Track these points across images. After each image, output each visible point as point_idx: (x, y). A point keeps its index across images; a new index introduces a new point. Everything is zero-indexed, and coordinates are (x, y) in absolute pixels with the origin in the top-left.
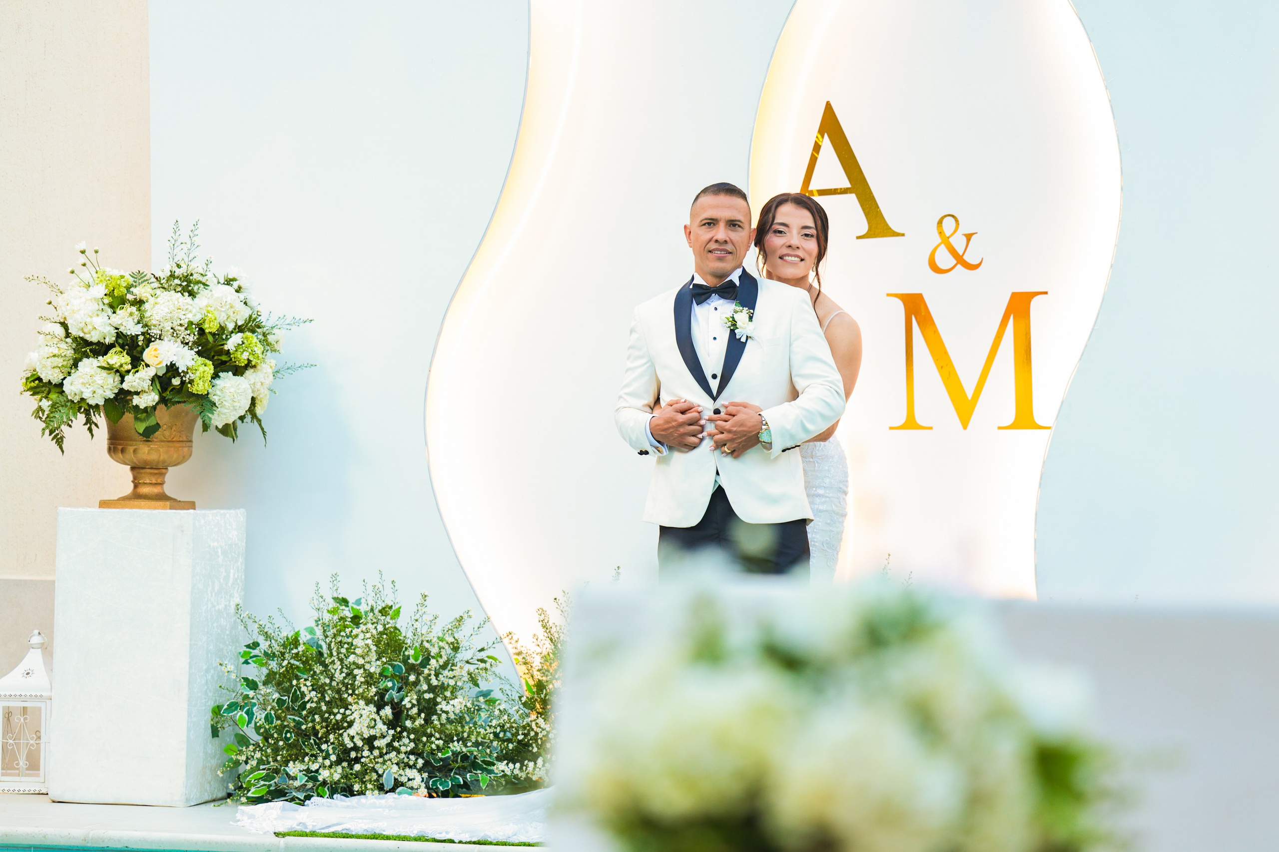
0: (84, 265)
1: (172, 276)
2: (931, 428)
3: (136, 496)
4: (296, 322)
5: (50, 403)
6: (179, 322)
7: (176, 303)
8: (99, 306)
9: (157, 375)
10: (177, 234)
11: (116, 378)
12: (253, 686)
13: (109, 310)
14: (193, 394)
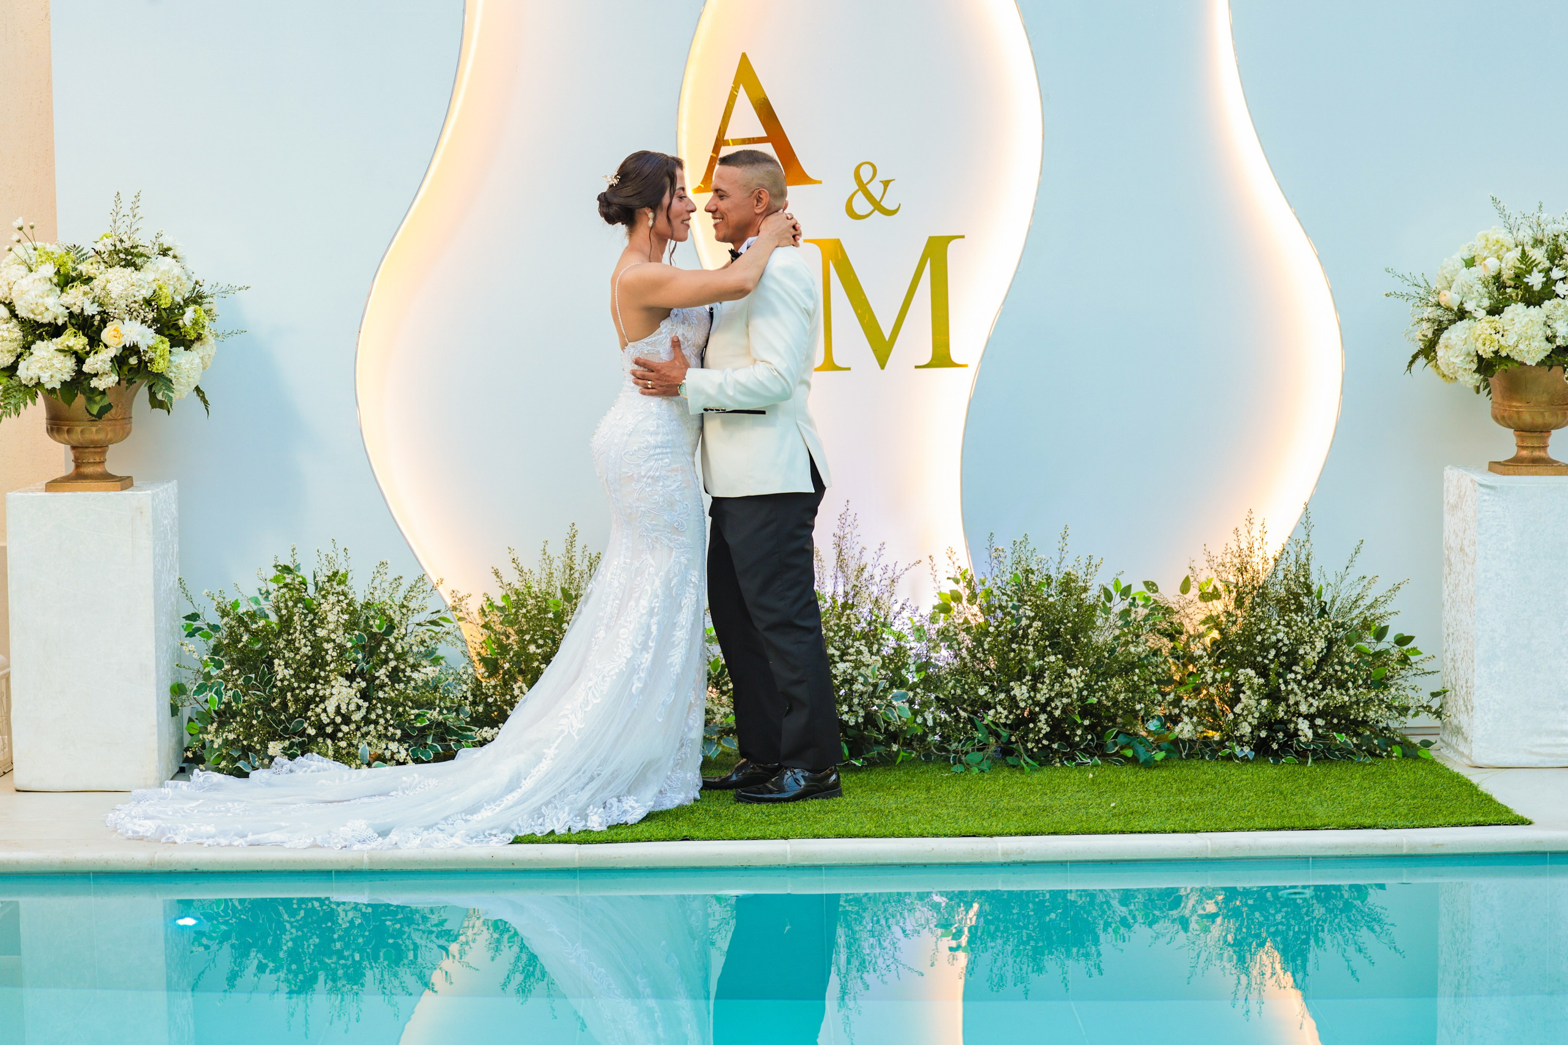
0: (19, 241)
1: (116, 251)
2: (849, 369)
3: (81, 476)
4: (230, 290)
6: (133, 299)
7: (129, 279)
8: (48, 286)
9: (115, 356)
10: (119, 207)
11: (74, 360)
12: (219, 665)
13: (58, 289)
14: (150, 372)
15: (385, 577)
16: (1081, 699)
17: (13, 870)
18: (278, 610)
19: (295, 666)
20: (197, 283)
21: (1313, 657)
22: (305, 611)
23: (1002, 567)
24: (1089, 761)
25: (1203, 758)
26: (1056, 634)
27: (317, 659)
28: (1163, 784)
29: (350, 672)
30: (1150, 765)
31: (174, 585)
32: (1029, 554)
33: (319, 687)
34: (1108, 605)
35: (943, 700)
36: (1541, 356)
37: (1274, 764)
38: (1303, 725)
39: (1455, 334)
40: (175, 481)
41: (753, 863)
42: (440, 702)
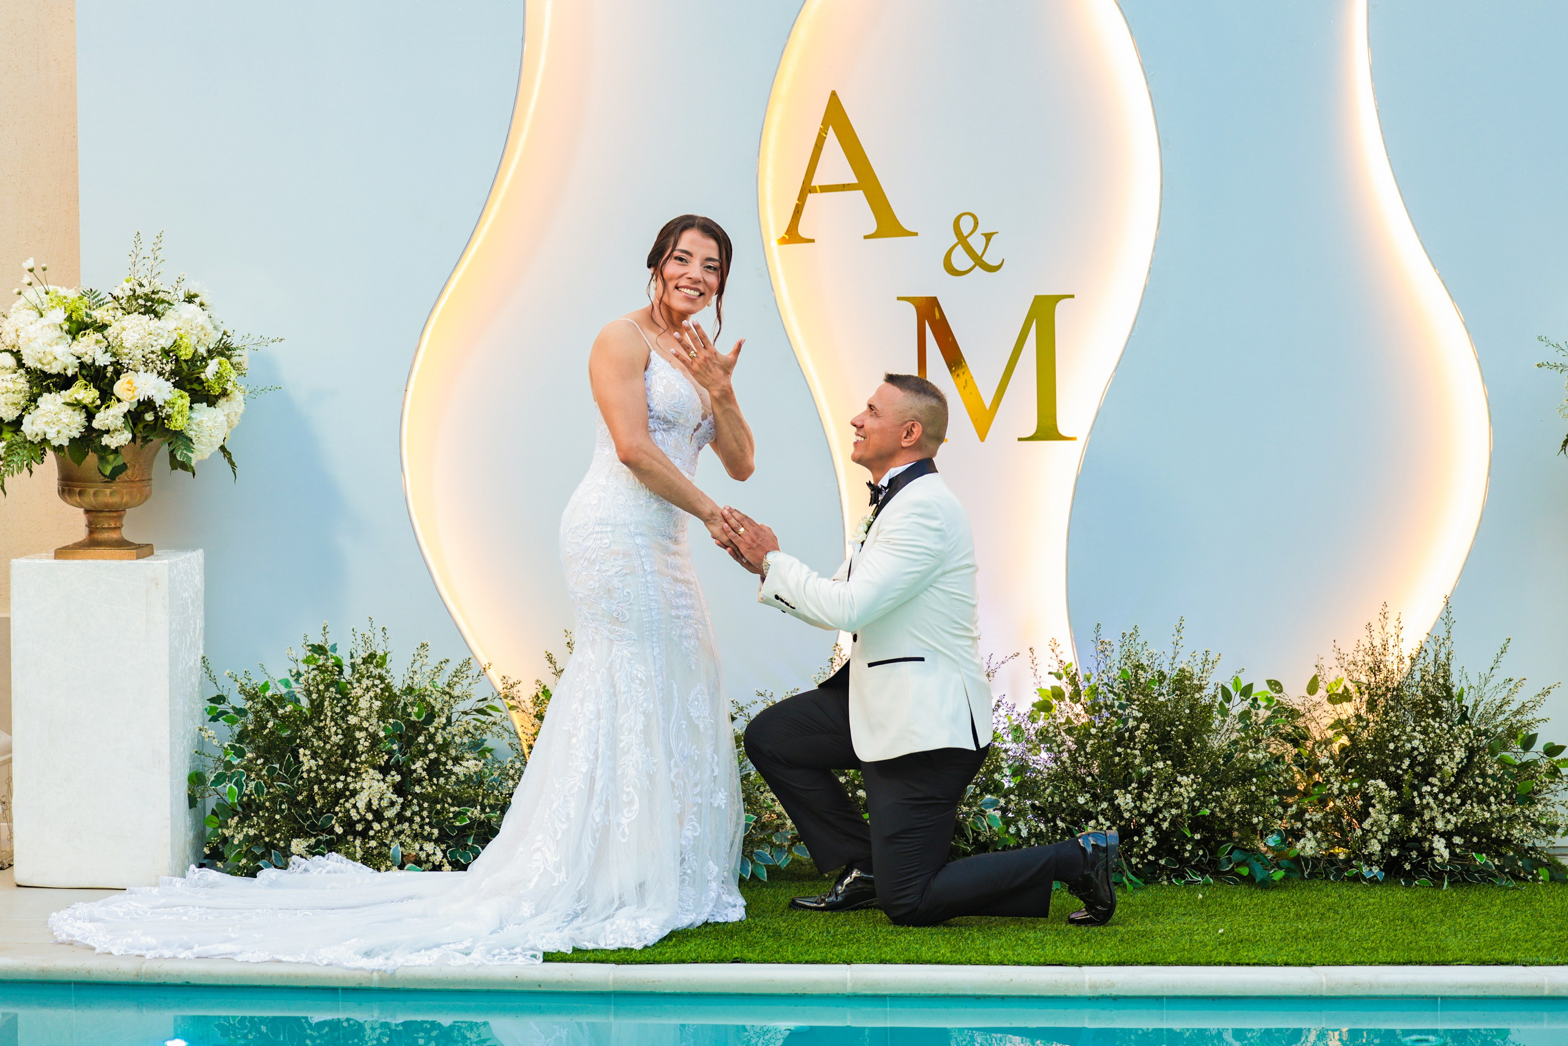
0: (30, 284)
1: (134, 296)
3: (92, 543)
4: (262, 341)
6: (150, 349)
7: (147, 327)
8: (58, 333)
9: (129, 411)
10: (139, 248)
11: (83, 415)
12: (240, 754)
13: (69, 337)
14: (168, 430)
15: (426, 660)
16: (1193, 809)
18: (309, 693)
19: (324, 756)
20: (225, 333)
21: (1451, 768)
22: (338, 696)
23: (1108, 662)
24: (1200, 879)
25: (1327, 878)
26: (1165, 737)
27: (348, 750)
28: (1280, 908)
29: (383, 764)
30: (1266, 885)
31: (195, 664)
32: (1139, 648)
33: (349, 779)
34: (1227, 705)
35: (1039, 808)
37: (1406, 886)
38: (1439, 844)
40: (201, 551)
41: (809, 991)
42: (483, 800)
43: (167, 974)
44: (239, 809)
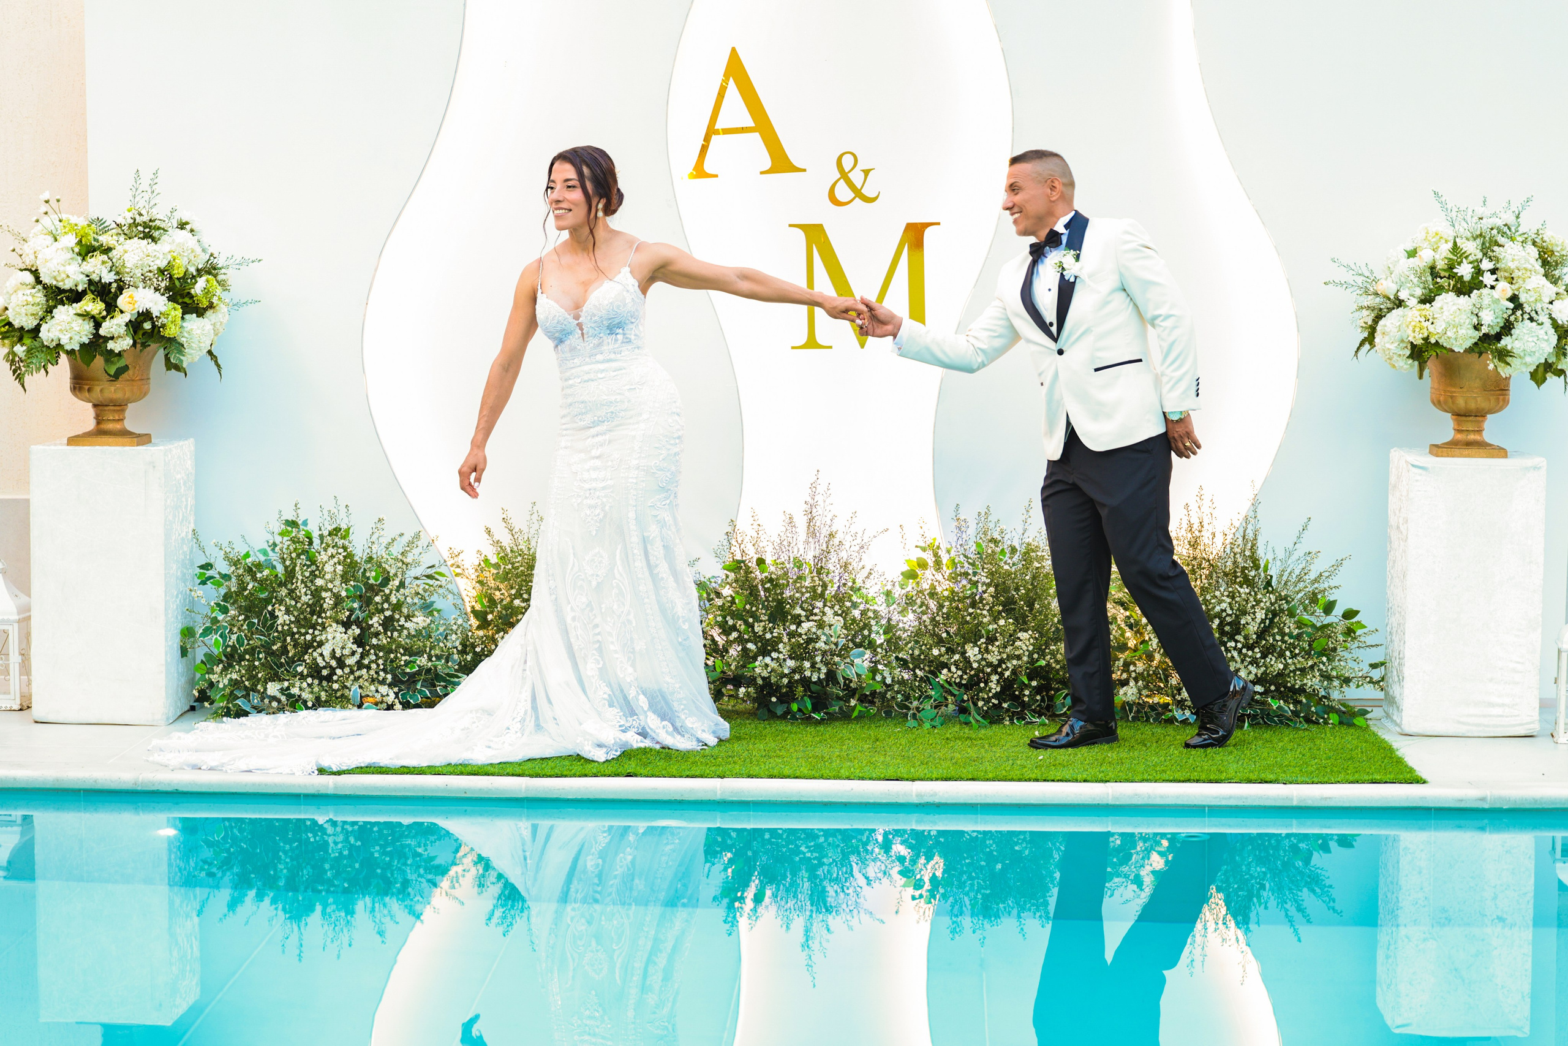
0: (46, 213)
1: (135, 224)
2: (831, 347)
3: (100, 433)
4: (244, 262)
5: (25, 348)
6: (148, 269)
7: (145, 250)
8: (70, 255)
9: (130, 321)
10: (138, 183)
11: (92, 324)
12: (225, 611)
13: (79, 258)
14: (163, 337)
15: (382, 533)
16: (1032, 661)
17: (10, 786)
18: (283, 560)
19: (296, 613)
20: (212, 255)
21: (1253, 628)
22: (309, 563)
23: (964, 536)
24: (1037, 720)
25: (1148, 720)
26: (1010, 600)
27: (316, 607)
29: (345, 619)
31: (186, 536)
32: (993, 525)
33: (317, 632)
35: (902, 660)
36: (1469, 343)
39: (1391, 322)
40: (192, 440)
41: (686, 797)
42: (430, 650)
43: (160, 783)
44: (224, 659)
